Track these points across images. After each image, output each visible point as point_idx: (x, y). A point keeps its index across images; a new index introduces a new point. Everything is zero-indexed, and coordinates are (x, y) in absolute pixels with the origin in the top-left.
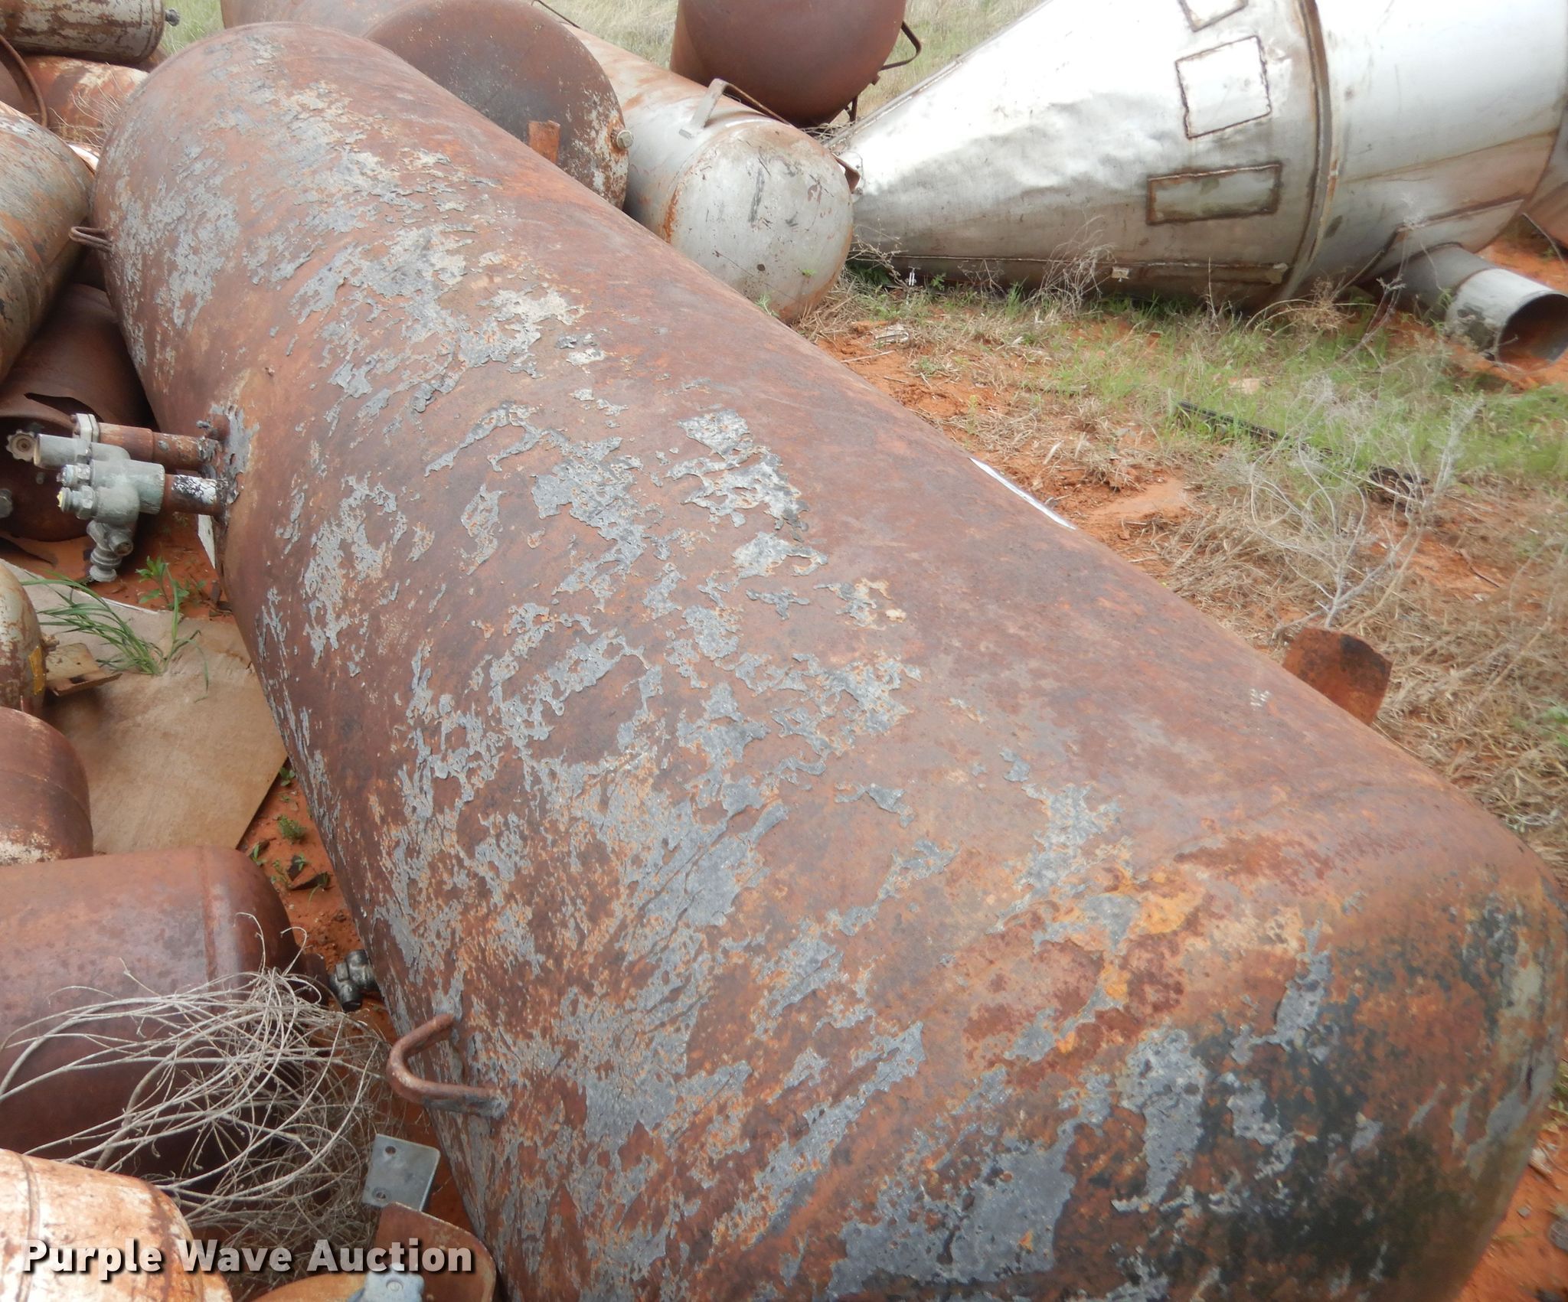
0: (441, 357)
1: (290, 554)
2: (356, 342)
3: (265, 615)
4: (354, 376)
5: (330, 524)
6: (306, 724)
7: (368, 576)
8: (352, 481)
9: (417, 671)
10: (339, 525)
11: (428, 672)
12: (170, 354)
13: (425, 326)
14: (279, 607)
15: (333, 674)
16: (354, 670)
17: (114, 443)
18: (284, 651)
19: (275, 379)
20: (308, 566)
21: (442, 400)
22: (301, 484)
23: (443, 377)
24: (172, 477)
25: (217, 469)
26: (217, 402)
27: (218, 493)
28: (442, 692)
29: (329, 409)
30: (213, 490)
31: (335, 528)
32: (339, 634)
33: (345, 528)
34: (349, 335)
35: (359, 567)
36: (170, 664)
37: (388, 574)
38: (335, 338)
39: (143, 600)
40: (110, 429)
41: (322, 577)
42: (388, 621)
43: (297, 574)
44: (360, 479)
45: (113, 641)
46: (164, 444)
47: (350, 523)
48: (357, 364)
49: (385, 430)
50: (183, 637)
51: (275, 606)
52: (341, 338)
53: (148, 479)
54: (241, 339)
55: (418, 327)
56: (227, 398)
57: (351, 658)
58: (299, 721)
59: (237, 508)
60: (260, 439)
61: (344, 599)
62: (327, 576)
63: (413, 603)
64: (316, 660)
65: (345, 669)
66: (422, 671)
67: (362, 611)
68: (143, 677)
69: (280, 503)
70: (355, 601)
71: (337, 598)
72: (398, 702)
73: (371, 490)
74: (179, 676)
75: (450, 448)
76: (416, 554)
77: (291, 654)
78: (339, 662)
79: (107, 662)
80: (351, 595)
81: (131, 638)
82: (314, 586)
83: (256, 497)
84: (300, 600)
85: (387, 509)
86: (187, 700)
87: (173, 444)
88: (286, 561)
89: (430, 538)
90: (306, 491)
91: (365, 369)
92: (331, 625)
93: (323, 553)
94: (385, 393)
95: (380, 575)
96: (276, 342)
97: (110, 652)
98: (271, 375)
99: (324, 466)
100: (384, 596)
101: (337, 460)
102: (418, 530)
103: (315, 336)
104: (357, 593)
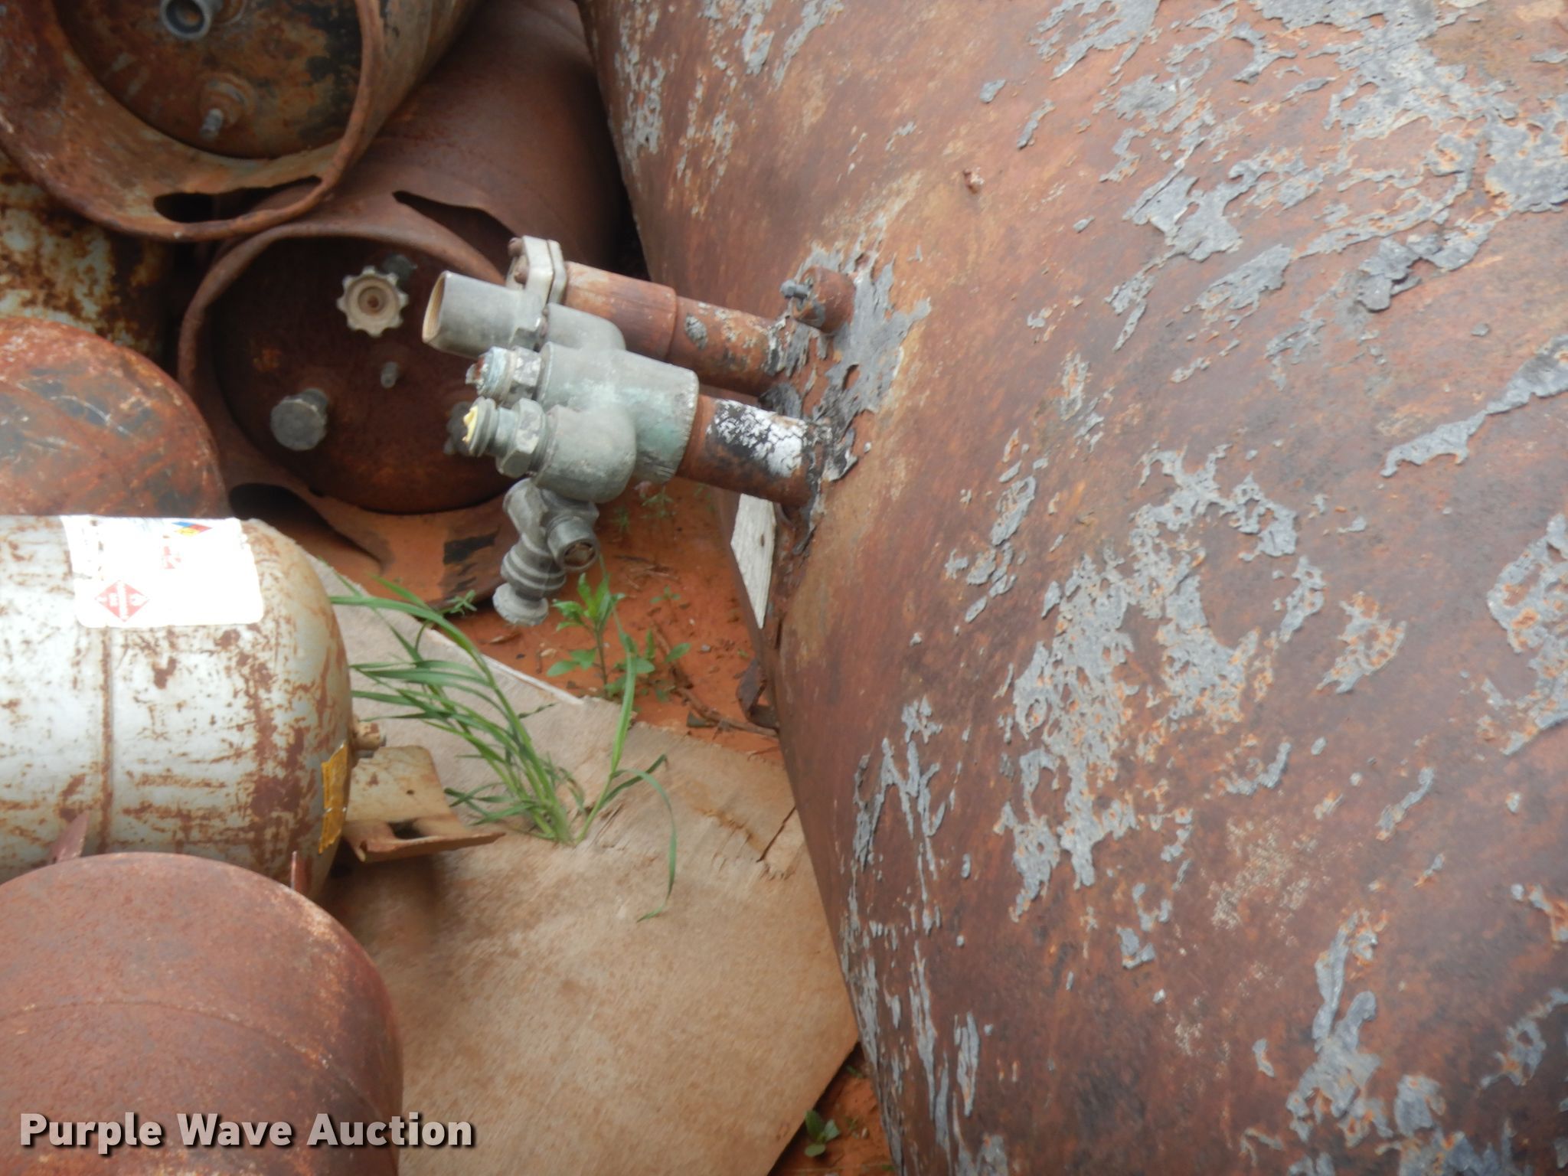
0: (1435, 178)
1: (979, 624)
2: (1205, 128)
3: (888, 761)
4: (1193, 207)
5: (1101, 564)
6: (969, 1056)
7: (1199, 712)
8: (1172, 463)
9: (1331, 995)
10: (1126, 571)
11: (1366, 1001)
12: (722, 130)
13: (1392, 100)
14: (930, 750)
15: (1071, 949)
16: (1133, 951)
17: (594, 311)
18: (929, 862)
19: (985, 199)
20: (1025, 661)
21: (1436, 289)
22: (1031, 456)
23: (1441, 230)
24: (712, 403)
25: (805, 397)
26: (828, 242)
27: (805, 451)
28: (1407, 1066)
29: (1122, 281)
30: (795, 445)
31: (1113, 576)
32: (1098, 848)
33: (1142, 580)
34: (1186, 110)
35: (1175, 685)
36: (597, 822)
37: (1256, 715)
38: (1150, 114)
39: (555, 670)
40: (590, 278)
41: (1066, 694)
42: (1250, 839)
43: (993, 680)
44: (1193, 462)
45: (485, 752)
46: (697, 327)
47: (1155, 566)
48: (1203, 179)
49: (1273, 346)
50: (631, 766)
51: (920, 746)
52: (1166, 115)
53: (661, 401)
54: (907, 104)
55: (1374, 101)
56: (853, 237)
57: (1129, 918)
58: (947, 1049)
59: (846, 494)
60: (928, 337)
61: (1124, 759)
62: (1079, 692)
63: (1329, 804)
64: (1023, 902)
65: (1106, 942)
66: (1348, 994)
67: (1173, 801)
68: (535, 844)
69: (966, 496)
70: (1155, 772)
71: (1104, 755)
72: (1265, 1066)
73: (1225, 490)
74: (612, 854)
75: (1460, 411)
76: (1346, 673)
77: (952, 878)
78: (1090, 920)
79: (465, 799)
80: (1146, 753)
81: (525, 752)
82: (1040, 714)
83: (901, 472)
84: (995, 741)
85: (1266, 547)
86: (622, 913)
87: (716, 328)
88: (968, 636)
89: (1391, 639)
90: (1041, 474)
91: (1224, 192)
92: (1079, 822)
93: (1073, 634)
94: (1278, 256)
95: (1234, 714)
96: (993, 116)
97: (476, 775)
98: (973, 189)
99: (1095, 419)
100: (1243, 770)
101: (1134, 407)
102: (1356, 611)
103: (1098, 106)
104: (1162, 752)
